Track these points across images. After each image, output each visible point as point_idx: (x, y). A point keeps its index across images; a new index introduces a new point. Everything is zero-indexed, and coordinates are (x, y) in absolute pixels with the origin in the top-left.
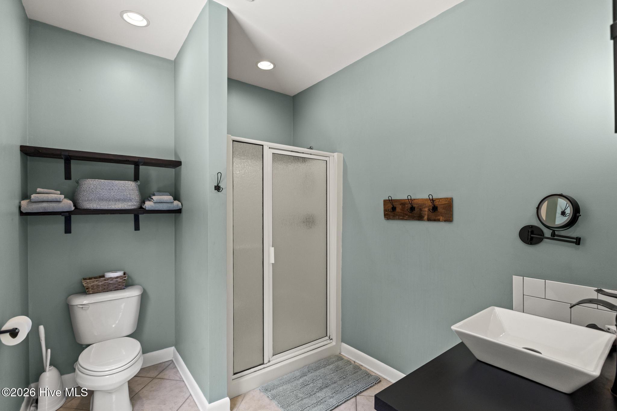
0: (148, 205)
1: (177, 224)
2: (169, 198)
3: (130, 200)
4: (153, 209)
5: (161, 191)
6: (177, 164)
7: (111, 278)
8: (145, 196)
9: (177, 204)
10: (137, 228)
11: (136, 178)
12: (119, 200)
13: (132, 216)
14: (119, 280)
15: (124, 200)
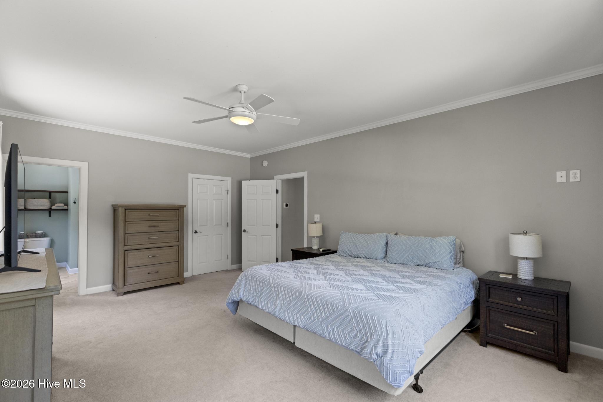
0: (53, 208)
1: (67, 214)
2: (63, 205)
3: (46, 206)
4: (55, 209)
5: (60, 202)
6: (67, 192)
7: (37, 233)
8: (53, 204)
9: (66, 207)
10: (50, 216)
11: (50, 197)
12: (41, 206)
13: (48, 212)
14: (42, 234)
15: (43, 206)
